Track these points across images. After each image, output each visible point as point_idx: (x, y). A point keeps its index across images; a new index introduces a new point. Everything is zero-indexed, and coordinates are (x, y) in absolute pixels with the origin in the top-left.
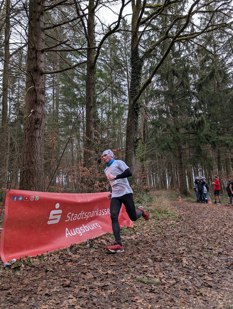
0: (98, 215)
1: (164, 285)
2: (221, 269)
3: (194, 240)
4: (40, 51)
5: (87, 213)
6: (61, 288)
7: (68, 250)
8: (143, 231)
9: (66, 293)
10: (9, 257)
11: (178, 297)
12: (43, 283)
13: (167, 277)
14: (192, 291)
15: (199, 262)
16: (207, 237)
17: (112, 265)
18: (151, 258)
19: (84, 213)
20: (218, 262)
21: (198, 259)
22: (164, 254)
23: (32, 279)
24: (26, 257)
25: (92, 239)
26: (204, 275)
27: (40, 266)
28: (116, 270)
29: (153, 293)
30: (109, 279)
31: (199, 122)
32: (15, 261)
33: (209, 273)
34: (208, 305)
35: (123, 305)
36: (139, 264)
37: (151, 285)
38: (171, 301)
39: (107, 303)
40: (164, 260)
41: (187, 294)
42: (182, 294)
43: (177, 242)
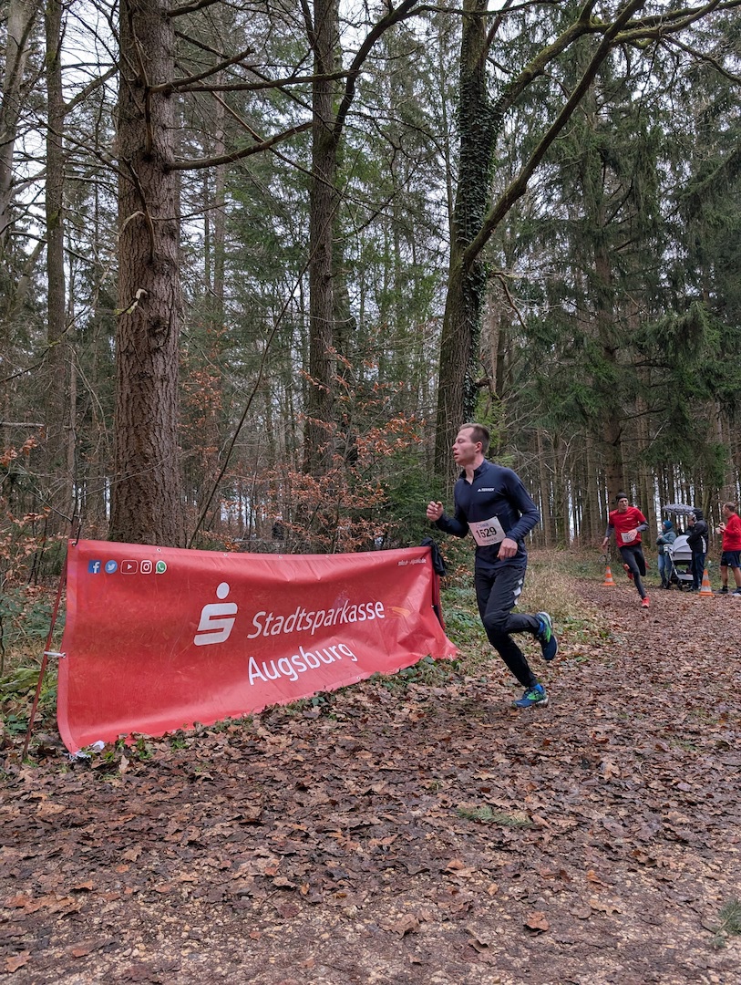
0: (346, 621)
1: (541, 830)
2: (721, 792)
3: (644, 702)
4: (158, 91)
5: (313, 613)
6: (235, 826)
7: (257, 722)
8: (485, 673)
9: (250, 841)
10: (84, 735)
11: (580, 866)
12: (183, 811)
13: (551, 809)
14: (624, 851)
15: (653, 770)
16: (686, 695)
17: (384, 770)
18: (506, 754)
19: (303, 614)
20: (713, 771)
21: (652, 761)
22: (547, 743)
23: (153, 798)
24: (133, 736)
25: (329, 691)
26: (667, 807)
27: (174, 764)
28: (396, 784)
29: (506, 851)
30: (376, 809)
31: (685, 326)
32: (102, 746)
33: (681, 803)
34: (671, 893)
35: (413, 882)
36: (467, 768)
37: (501, 829)
38: (558, 878)
39: (368, 874)
40: (546, 759)
41: (610, 859)
42: (594, 859)
43: (590, 707)
